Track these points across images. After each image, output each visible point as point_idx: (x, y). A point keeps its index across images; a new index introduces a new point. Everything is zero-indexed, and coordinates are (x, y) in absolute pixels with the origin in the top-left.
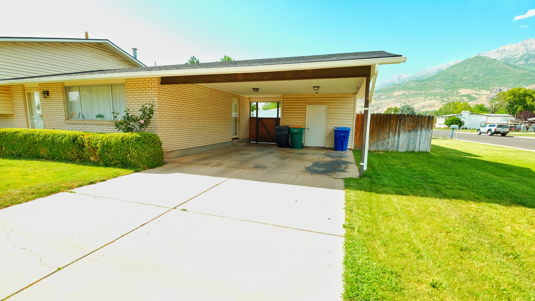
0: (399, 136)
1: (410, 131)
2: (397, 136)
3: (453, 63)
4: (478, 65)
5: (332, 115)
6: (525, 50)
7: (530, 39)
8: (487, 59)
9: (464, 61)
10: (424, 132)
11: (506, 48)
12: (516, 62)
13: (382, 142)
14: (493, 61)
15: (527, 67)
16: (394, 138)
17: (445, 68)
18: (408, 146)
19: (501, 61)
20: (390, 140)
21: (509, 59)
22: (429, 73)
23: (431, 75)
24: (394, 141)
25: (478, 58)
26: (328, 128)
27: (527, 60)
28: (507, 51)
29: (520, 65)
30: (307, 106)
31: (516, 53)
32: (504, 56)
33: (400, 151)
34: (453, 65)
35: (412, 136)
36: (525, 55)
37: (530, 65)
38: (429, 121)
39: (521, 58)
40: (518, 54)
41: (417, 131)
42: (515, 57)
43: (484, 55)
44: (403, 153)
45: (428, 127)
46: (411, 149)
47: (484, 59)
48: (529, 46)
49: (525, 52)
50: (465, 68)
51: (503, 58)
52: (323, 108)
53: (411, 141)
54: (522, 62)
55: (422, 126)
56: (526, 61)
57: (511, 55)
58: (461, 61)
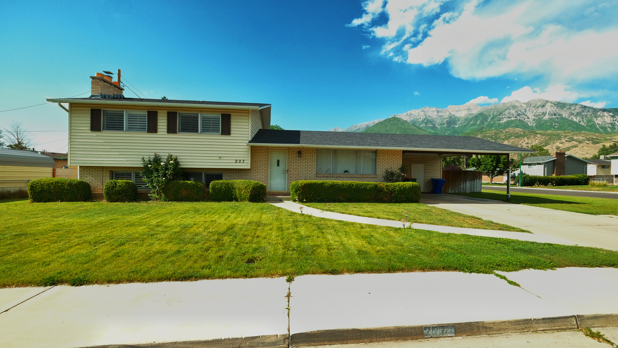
0: (466, 183)
1: (471, 180)
2: (465, 184)
3: (377, 121)
4: (395, 125)
5: (428, 170)
6: (424, 115)
7: (426, 107)
8: (401, 120)
9: (385, 120)
10: (478, 181)
11: (413, 113)
12: (420, 124)
13: (458, 187)
14: (405, 122)
15: (427, 129)
16: (464, 185)
17: (372, 125)
18: (471, 189)
19: (410, 122)
20: (462, 186)
21: (415, 122)
22: (360, 128)
23: (361, 131)
24: (464, 187)
25: (394, 118)
26: (426, 179)
27: (426, 123)
28: (413, 115)
29: (423, 127)
30: (412, 164)
31: (419, 117)
32: (412, 119)
33: (467, 192)
34: (377, 123)
35: (473, 184)
36: (425, 119)
37: (429, 127)
38: (480, 174)
39: (423, 121)
40: (420, 118)
41: (475, 180)
42: (418, 120)
43: (398, 117)
44: (469, 193)
45: (480, 178)
46: (472, 191)
47: (399, 120)
48: (426, 113)
49: (424, 117)
50: (387, 126)
51: (411, 120)
52: (422, 166)
53: (472, 187)
54: (424, 125)
55: (477, 177)
56: (426, 125)
57: (416, 118)
58: (383, 120)
